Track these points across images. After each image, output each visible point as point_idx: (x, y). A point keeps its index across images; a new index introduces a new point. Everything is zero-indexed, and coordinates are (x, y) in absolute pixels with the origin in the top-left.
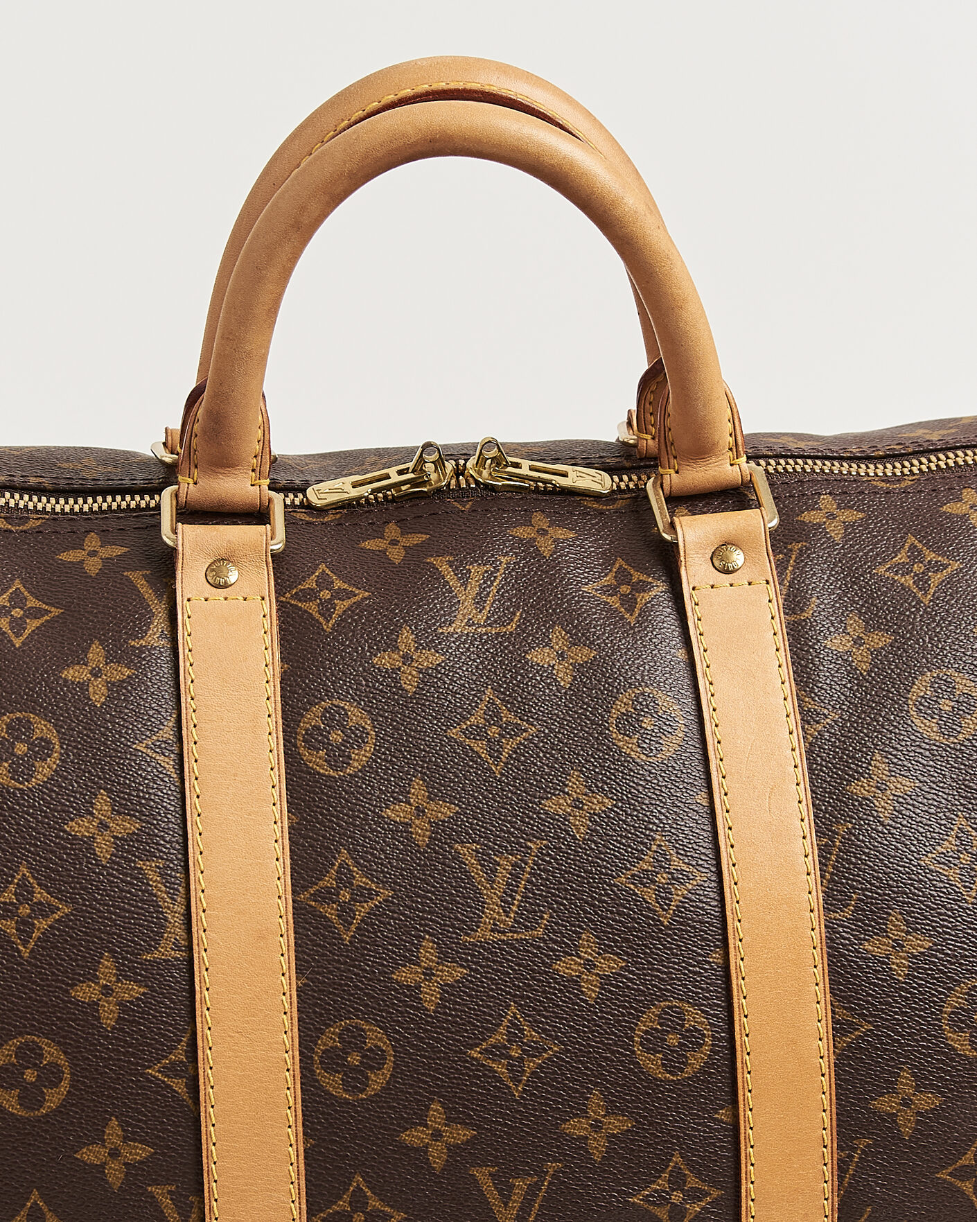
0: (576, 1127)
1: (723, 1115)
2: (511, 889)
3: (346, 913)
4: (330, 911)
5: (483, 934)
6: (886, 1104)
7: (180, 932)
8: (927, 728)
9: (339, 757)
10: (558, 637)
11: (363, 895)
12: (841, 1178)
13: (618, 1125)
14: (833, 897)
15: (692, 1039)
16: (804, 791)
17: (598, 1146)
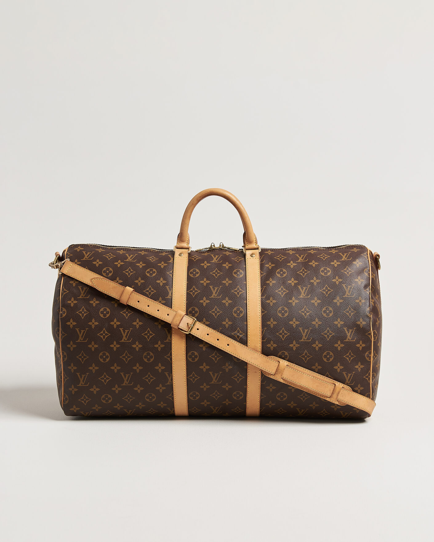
0: (224, 323)
1: (245, 323)
2: (217, 291)
3: (194, 293)
4: (191, 293)
5: (212, 297)
6: (269, 323)
7: (171, 295)
8: (279, 275)
9: (194, 275)
10: (227, 263)
11: (196, 291)
12: (262, 333)
13: (230, 323)
14: (262, 295)
15: (241, 312)
16: (260, 282)
17: (227, 326)
